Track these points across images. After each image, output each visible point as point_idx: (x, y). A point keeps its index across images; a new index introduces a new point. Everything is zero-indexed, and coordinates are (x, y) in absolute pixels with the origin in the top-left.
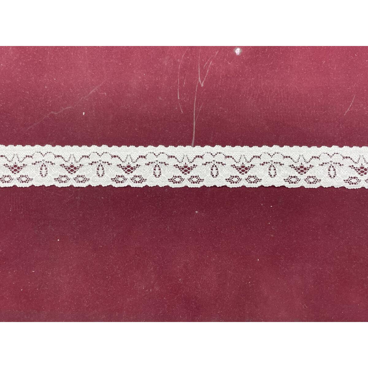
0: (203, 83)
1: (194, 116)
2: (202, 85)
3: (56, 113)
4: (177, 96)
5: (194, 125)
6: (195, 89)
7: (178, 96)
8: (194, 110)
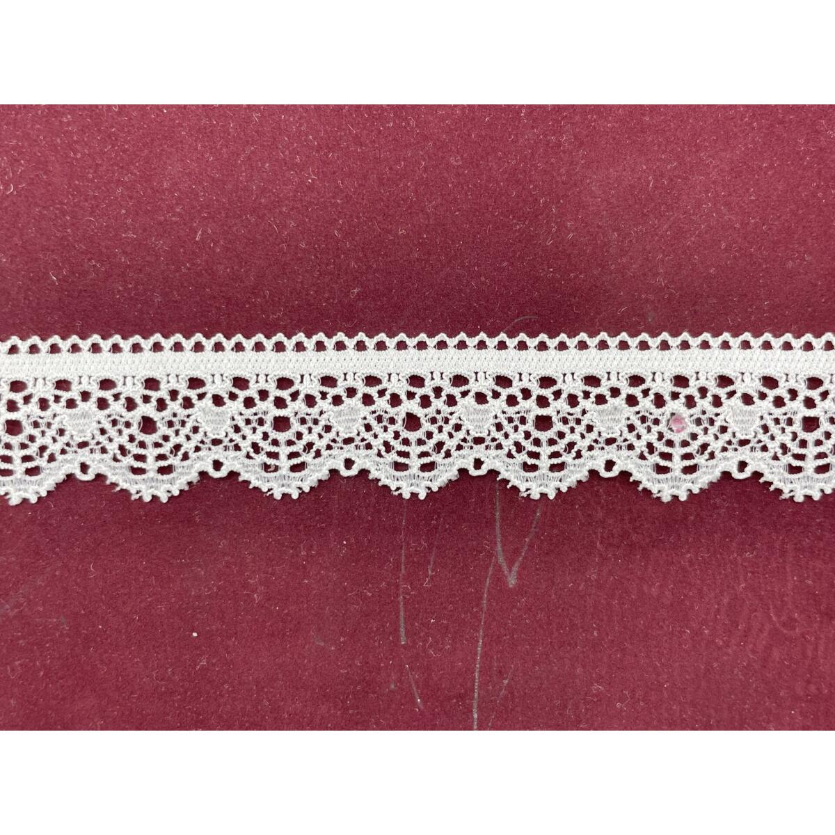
0: (515, 568)
1: (473, 721)
2: (512, 581)
4: (396, 630)
6: (481, 598)
7: (402, 631)
8: (476, 695)
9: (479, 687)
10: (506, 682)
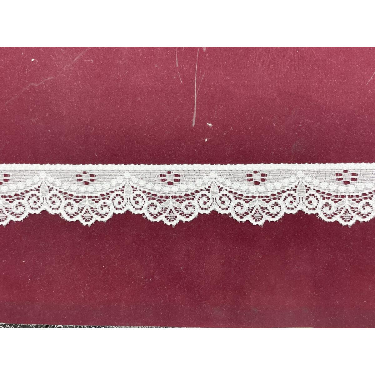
1: (195, 87)
2: (204, 50)
3: (36, 85)
4: (176, 63)
5: (196, 98)
6: (197, 55)
8: (196, 80)
9: (196, 78)
10: (203, 76)
